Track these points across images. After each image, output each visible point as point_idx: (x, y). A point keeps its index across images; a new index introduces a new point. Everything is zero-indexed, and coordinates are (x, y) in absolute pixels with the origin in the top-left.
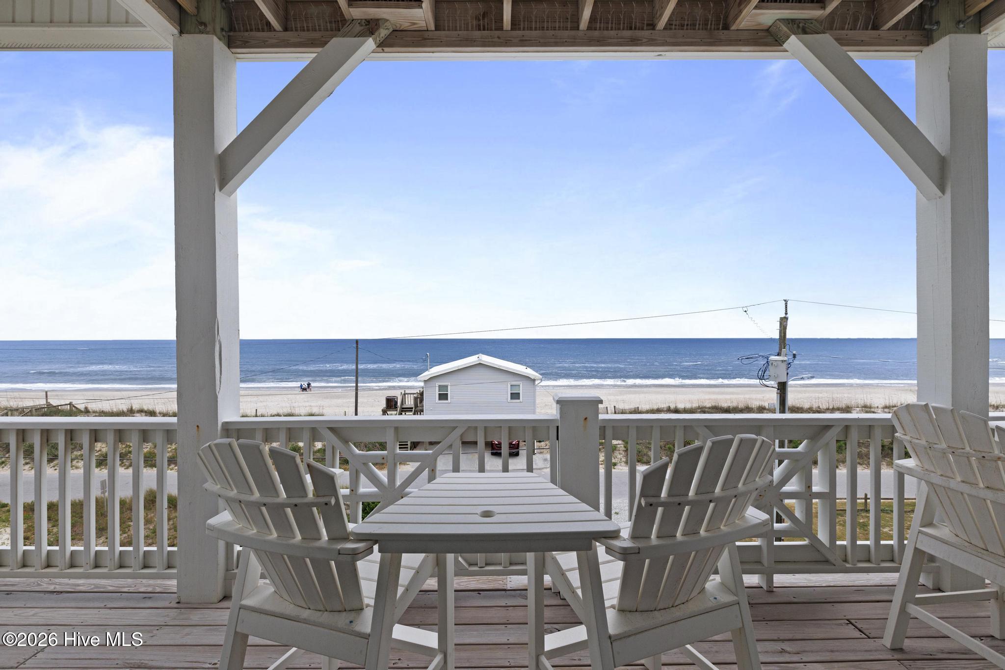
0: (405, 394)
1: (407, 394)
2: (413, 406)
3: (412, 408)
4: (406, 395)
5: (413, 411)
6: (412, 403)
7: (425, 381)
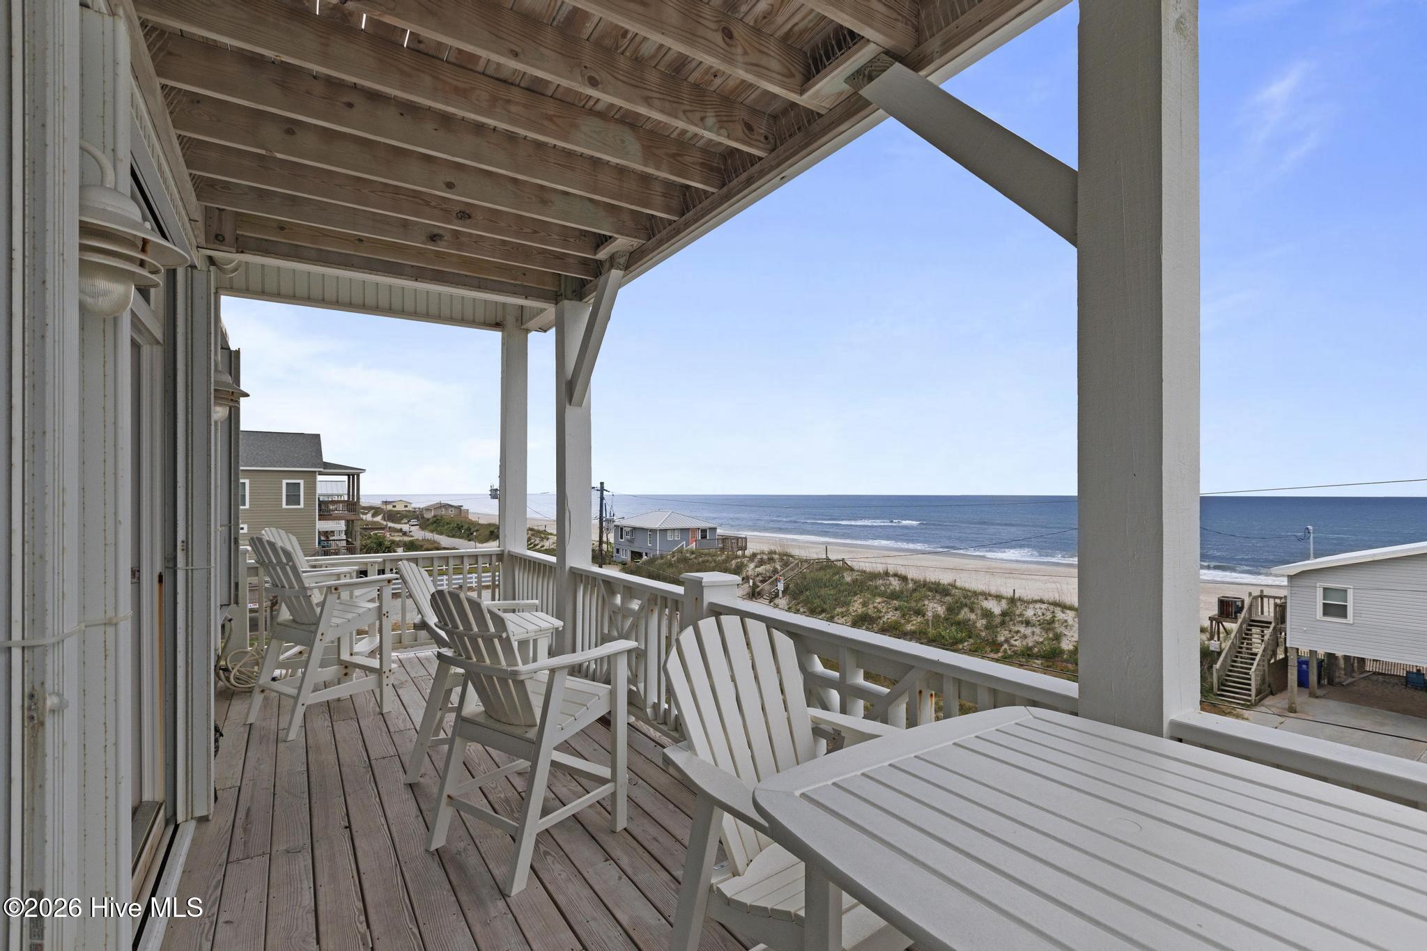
0: (1262, 597)
1: (1266, 596)
2: (1272, 620)
3: (1270, 623)
4: (1265, 600)
5: (1271, 628)
6: (1272, 614)
7: (1290, 577)
